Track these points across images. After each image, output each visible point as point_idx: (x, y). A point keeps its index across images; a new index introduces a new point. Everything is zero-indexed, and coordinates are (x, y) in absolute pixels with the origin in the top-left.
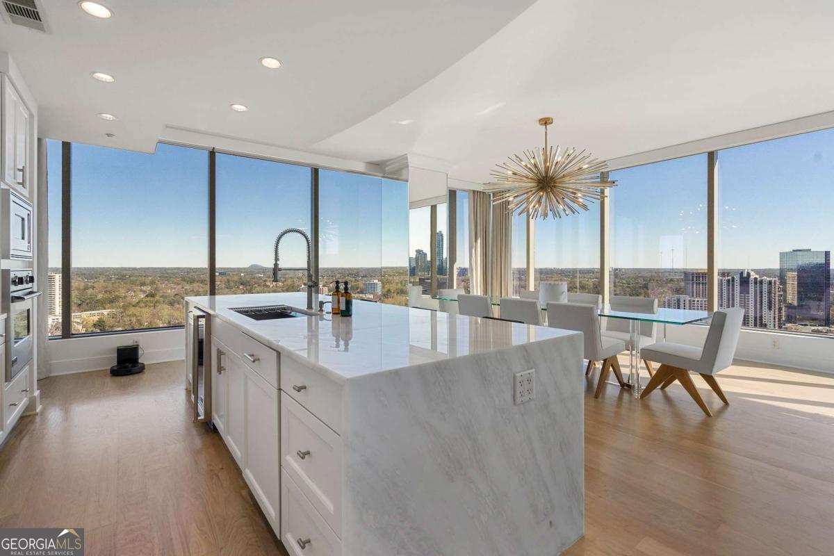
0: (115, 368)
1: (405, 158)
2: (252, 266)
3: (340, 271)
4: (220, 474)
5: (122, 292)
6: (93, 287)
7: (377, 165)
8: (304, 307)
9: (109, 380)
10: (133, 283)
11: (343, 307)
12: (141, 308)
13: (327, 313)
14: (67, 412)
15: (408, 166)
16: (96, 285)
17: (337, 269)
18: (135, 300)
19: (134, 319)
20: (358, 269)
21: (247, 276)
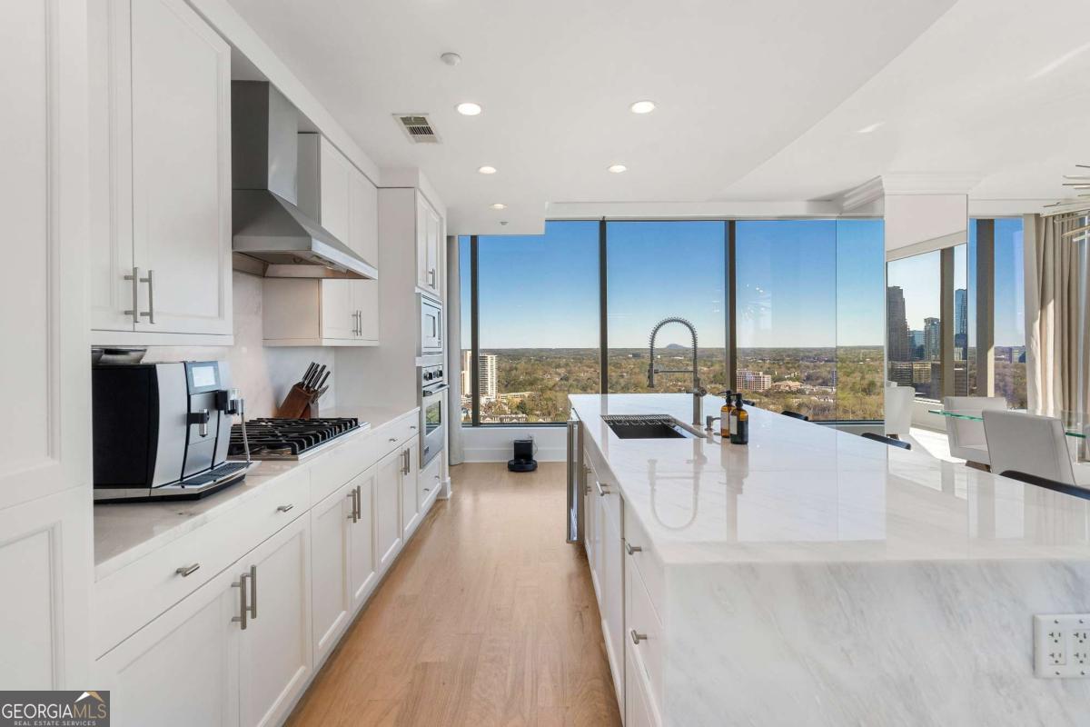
0: (513, 463)
1: (878, 182)
2: (671, 346)
3: (791, 353)
4: (583, 613)
5: (539, 374)
6: (516, 369)
7: (829, 200)
8: (689, 421)
9: (507, 475)
10: (549, 364)
11: (734, 431)
12: (556, 391)
13: (715, 434)
14: (476, 500)
15: (883, 195)
16: (518, 366)
17: (785, 350)
18: (551, 384)
19: (550, 404)
20: (820, 349)
21: (664, 359)
